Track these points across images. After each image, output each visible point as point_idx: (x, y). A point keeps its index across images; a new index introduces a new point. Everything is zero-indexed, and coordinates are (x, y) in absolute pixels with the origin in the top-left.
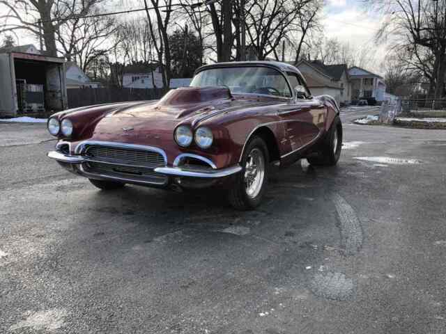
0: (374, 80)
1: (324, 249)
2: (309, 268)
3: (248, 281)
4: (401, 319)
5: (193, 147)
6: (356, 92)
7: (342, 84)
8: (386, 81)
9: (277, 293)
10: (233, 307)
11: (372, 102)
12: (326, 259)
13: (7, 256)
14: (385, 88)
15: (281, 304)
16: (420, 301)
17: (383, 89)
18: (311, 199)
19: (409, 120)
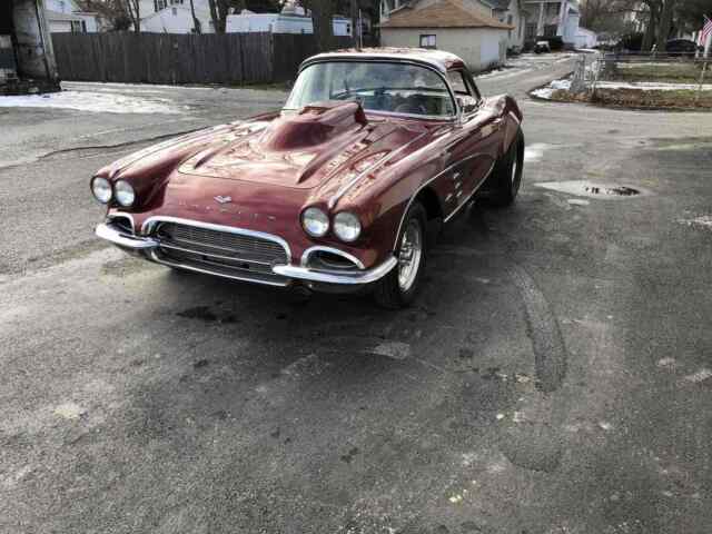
0: (563, 5)
1: (515, 380)
2: (500, 416)
3: (425, 445)
4: (622, 497)
5: (330, 237)
6: (531, 28)
7: (510, 17)
8: (580, 6)
9: (466, 463)
10: (415, 489)
11: (557, 45)
12: (521, 399)
13: (86, 413)
14: (578, 19)
15: (474, 482)
16: (644, 467)
17: (575, 21)
18: (485, 281)
19: (615, 86)
